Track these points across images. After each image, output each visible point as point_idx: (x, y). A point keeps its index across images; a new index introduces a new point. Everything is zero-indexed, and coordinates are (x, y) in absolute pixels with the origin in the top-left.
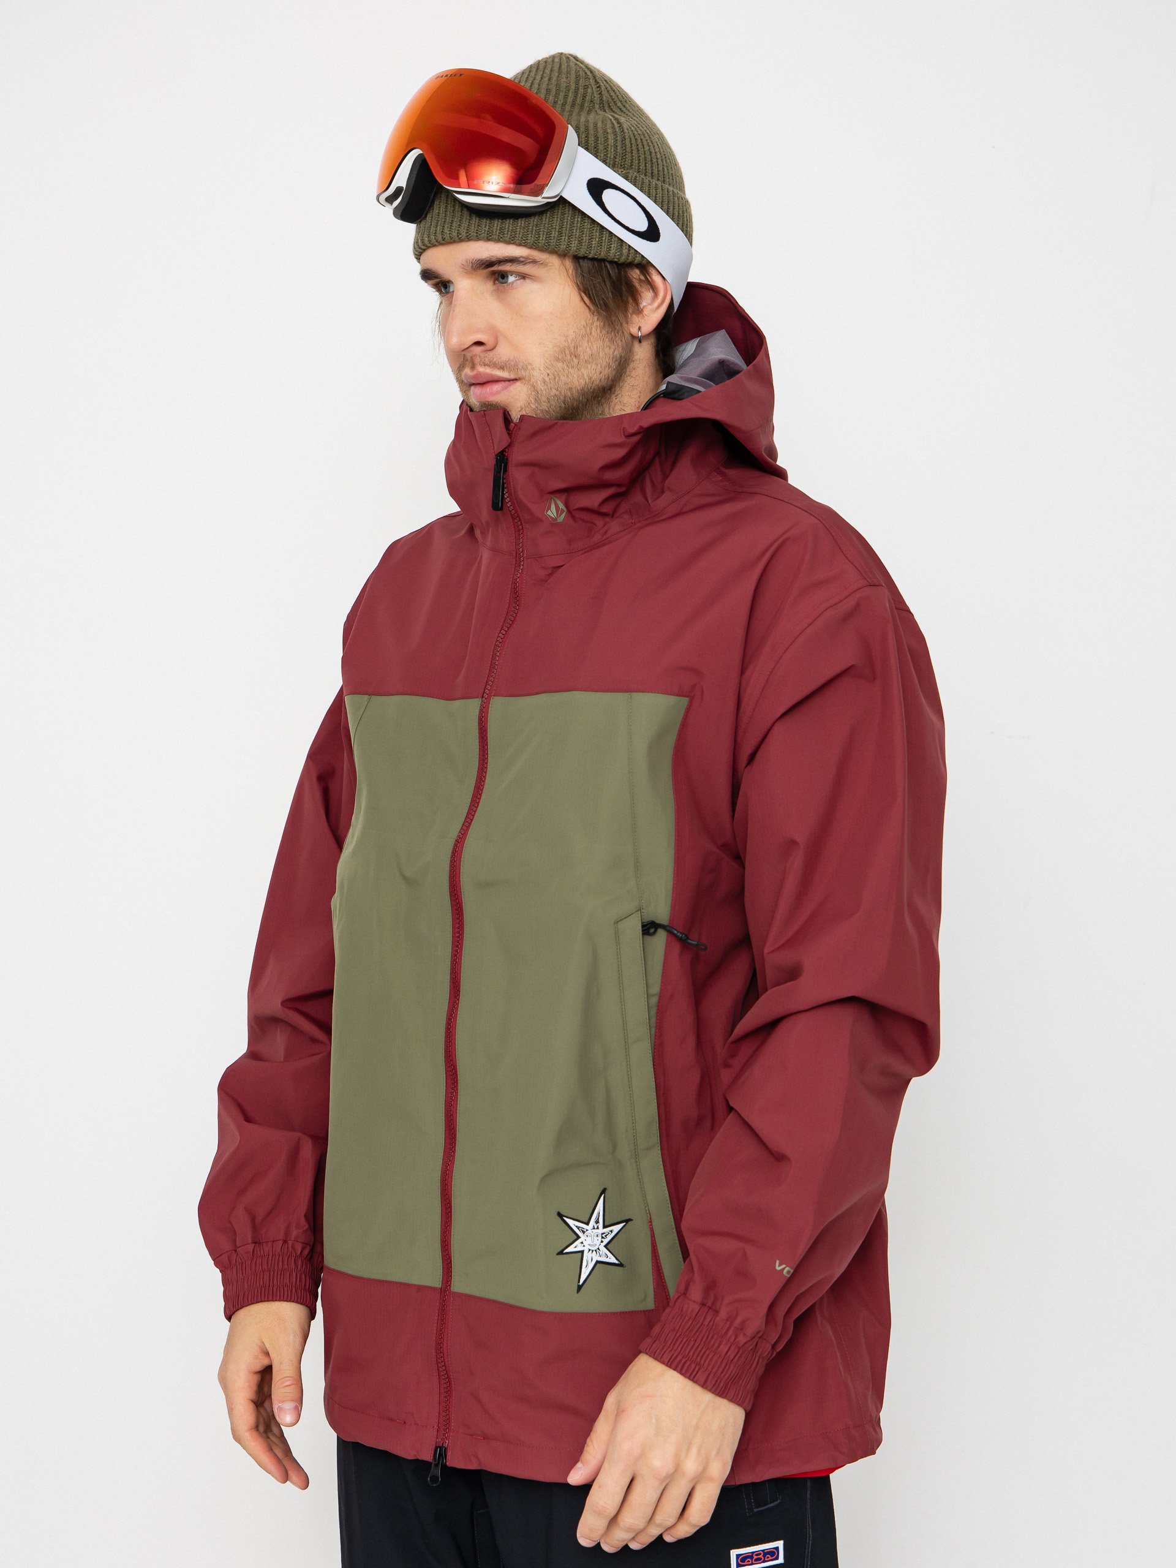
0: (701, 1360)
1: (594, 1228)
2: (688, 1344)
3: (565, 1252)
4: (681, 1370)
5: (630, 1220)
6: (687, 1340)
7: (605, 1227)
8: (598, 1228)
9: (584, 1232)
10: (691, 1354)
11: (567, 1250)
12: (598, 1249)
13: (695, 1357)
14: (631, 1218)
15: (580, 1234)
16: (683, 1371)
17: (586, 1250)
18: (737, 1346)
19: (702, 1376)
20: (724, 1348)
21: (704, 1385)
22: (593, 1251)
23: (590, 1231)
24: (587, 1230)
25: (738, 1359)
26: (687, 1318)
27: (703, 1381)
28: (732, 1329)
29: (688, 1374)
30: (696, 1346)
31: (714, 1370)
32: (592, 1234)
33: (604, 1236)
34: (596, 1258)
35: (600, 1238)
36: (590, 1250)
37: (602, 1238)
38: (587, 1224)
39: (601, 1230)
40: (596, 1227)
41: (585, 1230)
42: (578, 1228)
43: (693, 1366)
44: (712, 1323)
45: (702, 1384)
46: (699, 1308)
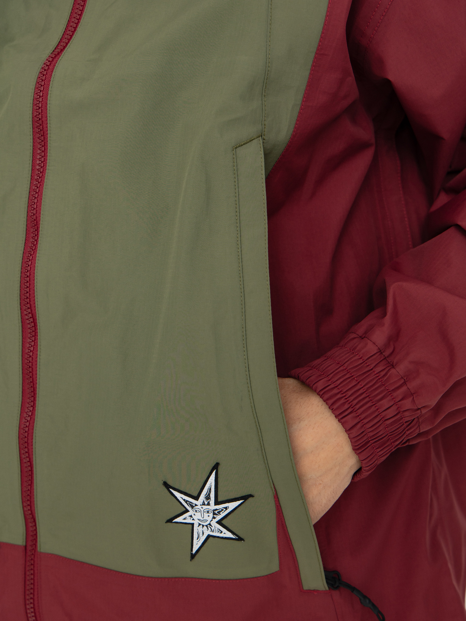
0: (357, 404)
1: (204, 504)
2: (350, 382)
3: (174, 521)
4: (333, 404)
5: (251, 496)
6: (349, 378)
7: (217, 503)
8: (209, 504)
9: (192, 507)
10: (350, 393)
11: (176, 520)
12: (210, 524)
13: (352, 398)
14: (252, 494)
15: (189, 508)
16: (335, 407)
17: (196, 523)
18: (398, 408)
19: (351, 420)
20: (386, 403)
21: (350, 429)
22: (203, 526)
23: (199, 507)
24: (196, 505)
25: (392, 424)
26: (357, 357)
27: (351, 426)
28: (404, 388)
29: (338, 412)
30: (358, 387)
31: (365, 421)
32: (202, 510)
33: (216, 512)
34: (207, 532)
35: (211, 515)
36: (200, 524)
37: (214, 514)
38: (197, 498)
39: (213, 506)
40: (206, 503)
41: (194, 505)
42: (186, 502)
43: (346, 406)
44: (383, 373)
45: (347, 429)
46: (375, 352)
